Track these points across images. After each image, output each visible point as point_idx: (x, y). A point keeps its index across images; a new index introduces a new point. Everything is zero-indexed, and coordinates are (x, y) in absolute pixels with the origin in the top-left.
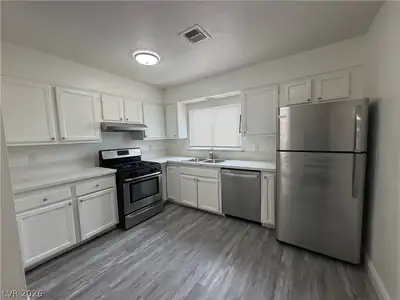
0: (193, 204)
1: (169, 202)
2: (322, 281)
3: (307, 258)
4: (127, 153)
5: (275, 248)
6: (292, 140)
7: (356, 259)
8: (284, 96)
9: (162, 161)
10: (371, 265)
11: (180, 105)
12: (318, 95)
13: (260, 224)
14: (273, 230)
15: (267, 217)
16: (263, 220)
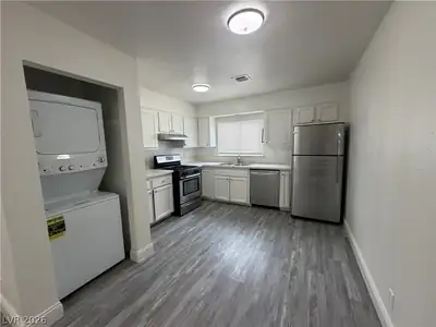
0: (226, 199)
1: (204, 199)
2: (318, 232)
3: (310, 223)
4: (171, 158)
5: (290, 220)
6: (301, 148)
7: (338, 220)
8: (296, 117)
9: (200, 165)
10: (345, 222)
11: (212, 119)
12: (318, 118)
13: (278, 209)
14: (288, 212)
15: (283, 203)
16: (281, 205)
